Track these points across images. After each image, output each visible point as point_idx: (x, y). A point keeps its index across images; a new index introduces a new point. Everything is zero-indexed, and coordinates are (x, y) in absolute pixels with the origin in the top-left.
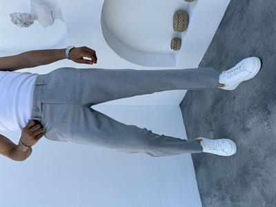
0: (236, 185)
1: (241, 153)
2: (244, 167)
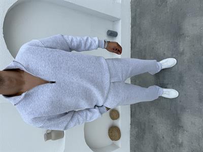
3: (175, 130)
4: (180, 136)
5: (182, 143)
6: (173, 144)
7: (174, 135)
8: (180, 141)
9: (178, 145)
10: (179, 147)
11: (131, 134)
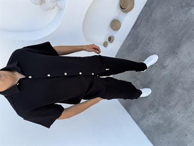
0: (165, 96)
1: (164, 79)
2: (169, 84)
3: (167, 54)
4: (169, 60)
5: (166, 66)
8: (166, 64)
9: (161, 67)
10: (162, 68)
11: (123, 44)
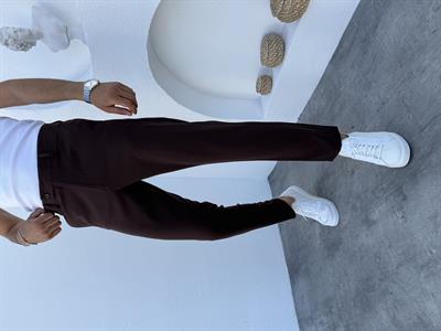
3: (385, 186)
4: (383, 207)
5: (374, 222)
6: (358, 205)
7: (373, 192)
8: (374, 216)
9: (363, 216)
10: (363, 222)
